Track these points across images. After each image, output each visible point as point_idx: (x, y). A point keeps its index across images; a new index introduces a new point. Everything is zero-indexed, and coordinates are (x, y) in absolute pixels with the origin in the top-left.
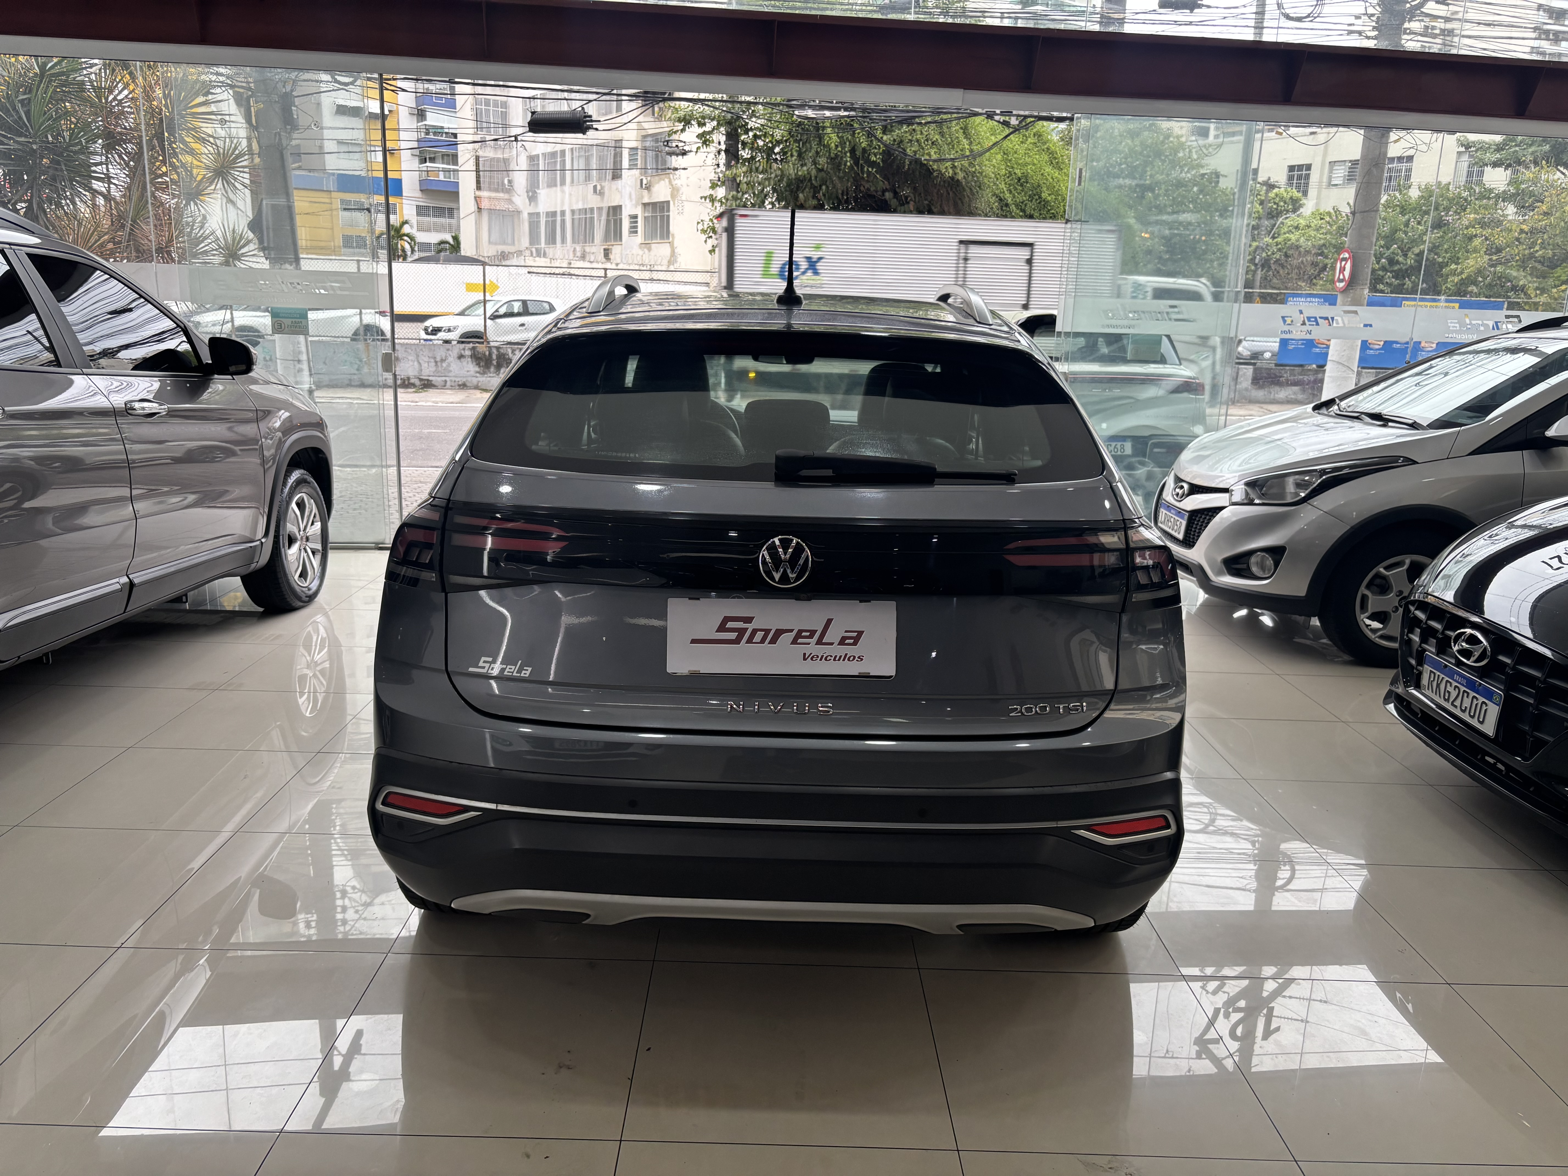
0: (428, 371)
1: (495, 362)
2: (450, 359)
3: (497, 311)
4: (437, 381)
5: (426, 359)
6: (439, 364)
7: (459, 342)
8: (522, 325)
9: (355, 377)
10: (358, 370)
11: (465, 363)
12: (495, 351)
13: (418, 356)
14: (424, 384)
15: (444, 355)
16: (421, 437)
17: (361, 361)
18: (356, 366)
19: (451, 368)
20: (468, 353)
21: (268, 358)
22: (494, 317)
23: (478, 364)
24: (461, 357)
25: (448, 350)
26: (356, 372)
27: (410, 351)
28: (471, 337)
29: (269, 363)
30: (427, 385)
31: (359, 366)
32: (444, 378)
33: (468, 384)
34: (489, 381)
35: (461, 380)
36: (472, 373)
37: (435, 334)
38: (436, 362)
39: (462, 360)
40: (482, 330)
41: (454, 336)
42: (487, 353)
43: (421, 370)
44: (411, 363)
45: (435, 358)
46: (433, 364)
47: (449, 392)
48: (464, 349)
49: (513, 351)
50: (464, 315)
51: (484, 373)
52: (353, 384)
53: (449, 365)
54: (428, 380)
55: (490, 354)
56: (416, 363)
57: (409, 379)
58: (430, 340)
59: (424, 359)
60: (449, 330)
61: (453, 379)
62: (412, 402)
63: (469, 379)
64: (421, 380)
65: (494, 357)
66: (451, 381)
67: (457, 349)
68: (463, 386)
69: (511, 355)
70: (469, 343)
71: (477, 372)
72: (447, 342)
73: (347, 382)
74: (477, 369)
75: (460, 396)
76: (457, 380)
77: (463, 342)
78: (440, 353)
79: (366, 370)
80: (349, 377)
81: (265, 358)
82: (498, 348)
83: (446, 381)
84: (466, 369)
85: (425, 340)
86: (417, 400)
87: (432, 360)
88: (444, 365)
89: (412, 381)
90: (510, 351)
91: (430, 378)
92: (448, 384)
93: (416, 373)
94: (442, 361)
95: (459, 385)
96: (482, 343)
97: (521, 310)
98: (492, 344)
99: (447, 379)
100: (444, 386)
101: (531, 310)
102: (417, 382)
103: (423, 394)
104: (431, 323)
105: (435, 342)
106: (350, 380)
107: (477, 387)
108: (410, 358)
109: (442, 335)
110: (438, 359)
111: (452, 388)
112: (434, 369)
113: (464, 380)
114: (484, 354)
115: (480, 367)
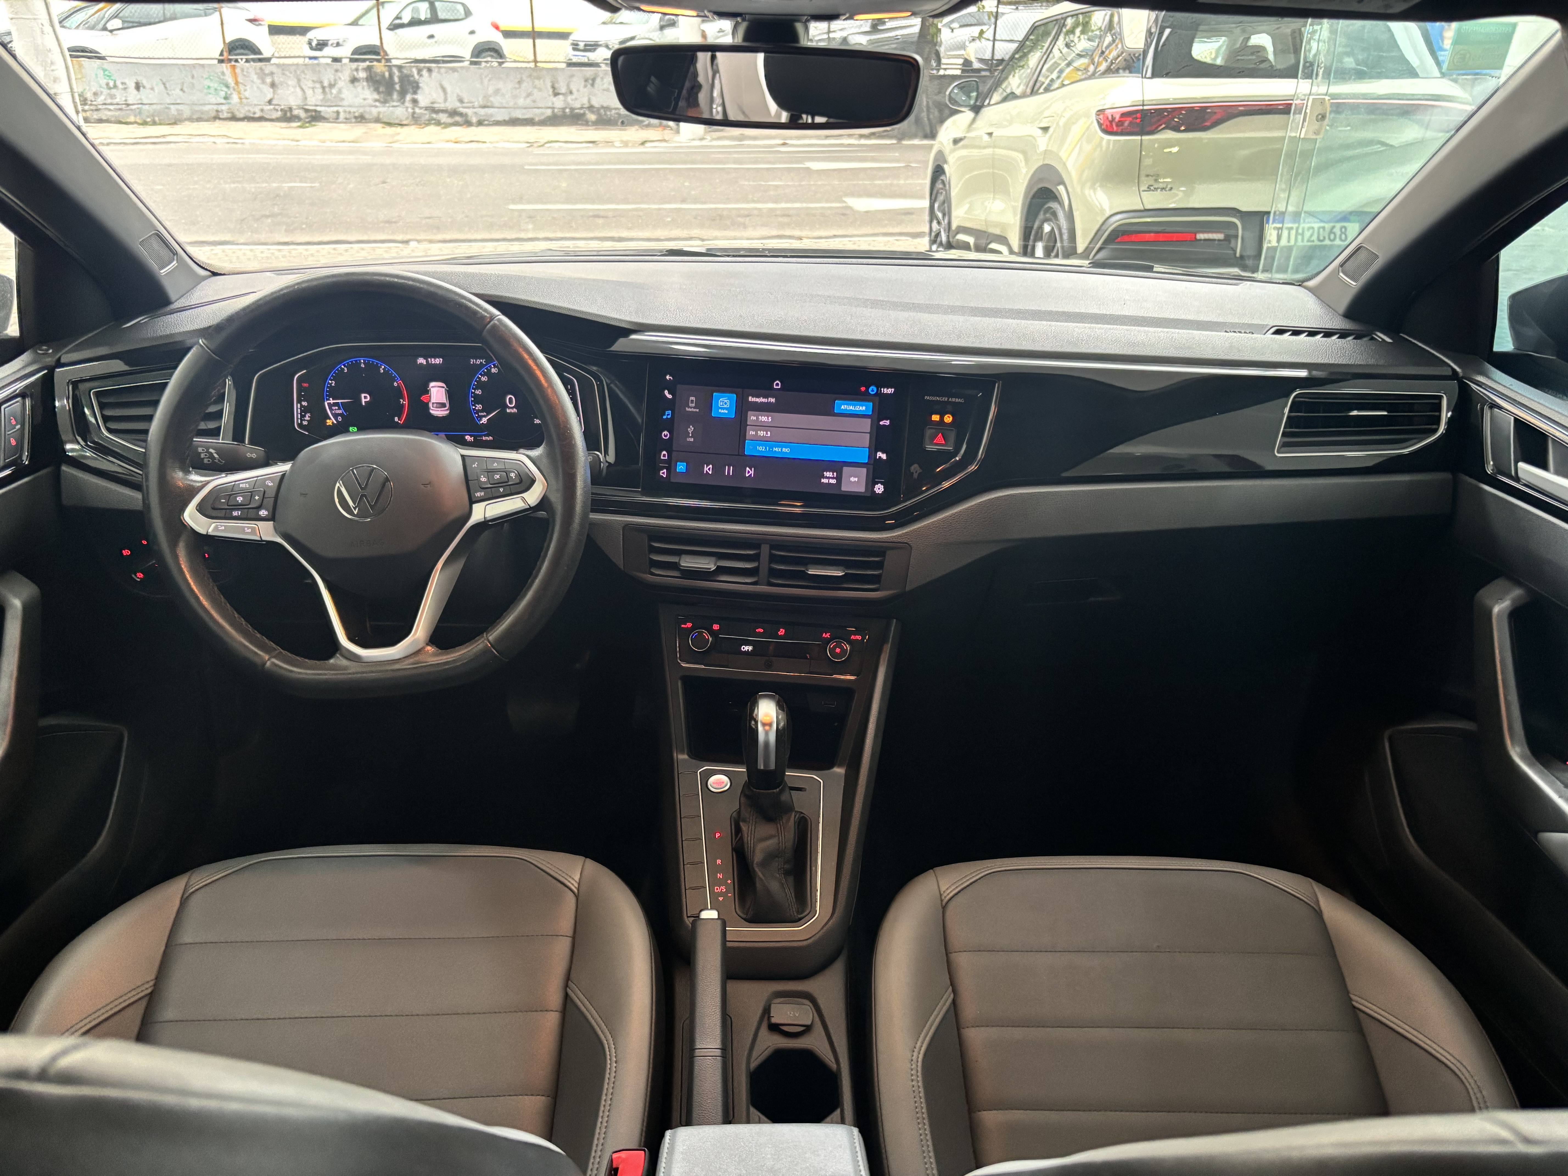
0: (314, 99)
1: (397, 87)
2: (341, 84)
3: (397, 18)
4: (327, 112)
5: (310, 84)
6: (327, 90)
7: (352, 60)
8: (431, 37)
9: (224, 108)
10: (226, 98)
11: (359, 89)
12: (395, 71)
13: (299, 80)
14: (312, 116)
15: (332, 78)
16: (278, 195)
17: (227, 87)
18: (223, 94)
19: (343, 96)
20: (362, 75)
21: (111, 84)
22: (394, 27)
23: (377, 90)
24: (354, 80)
25: (337, 71)
26: (223, 101)
27: (287, 73)
28: (365, 54)
29: (114, 91)
30: (315, 117)
31: (226, 93)
32: (335, 109)
33: (367, 116)
34: (393, 113)
35: (358, 111)
36: (370, 102)
37: (320, 50)
38: (323, 88)
39: (356, 84)
40: (378, 43)
41: (345, 52)
42: (387, 74)
43: (306, 98)
44: (292, 90)
45: (321, 82)
46: (320, 90)
47: (342, 126)
48: (357, 70)
49: (419, 71)
50: (357, 25)
51: (385, 102)
52: (221, 116)
53: (340, 91)
54: (315, 111)
55: (391, 76)
56: (298, 90)
57: (291, 109)
58: (315, 58)
59: (307, 84)
60: (338, 44)
61: (348, 109)
62: (292, 140)
63: (368, 109)
64: (307, 111)
65: (396, 79)
66: (345, 112)
67: (348, 69)
68: (361, 119)
69: (416, 77)
70: (364, 60)
71: (376, 100)
72: (336, 60)
73: (213, 114)
74: (376, 96)
75: (359, 130)
76: (353, 110)
77: (356, 60)
78: (328, 77)
79: (235, 98)
80: (215, 107)
81: (107, 84)
82: (400, 68)
83: (338, 113)
84: (362, 96)
85: (311, 58)
86: (298, 138)
87: (318, 85)
88: (334, 91)
89: (295, 112)
90: (415, 71)
91: (319, 109)
92: (342, 116)
93: (300, 102)
94: (331, 86)
95: (356, 117)
96: (379, 61)
97: (429, 16)
98: (394, 62)
99: (341, 109)
100: (336, 118)
101: (441, 15)
102: (303, 114)
103: (310, 130)
104: (315, 36)
105: (322, 61)
106: (217, 111)
107: (377, 120)
108: (290, 83)
109: (329, 51)
110: (326, 84)
111: (347, 121)
112: (321, 97)
113: (361, 110)
114: (383, 76)
115: (379, 93)
